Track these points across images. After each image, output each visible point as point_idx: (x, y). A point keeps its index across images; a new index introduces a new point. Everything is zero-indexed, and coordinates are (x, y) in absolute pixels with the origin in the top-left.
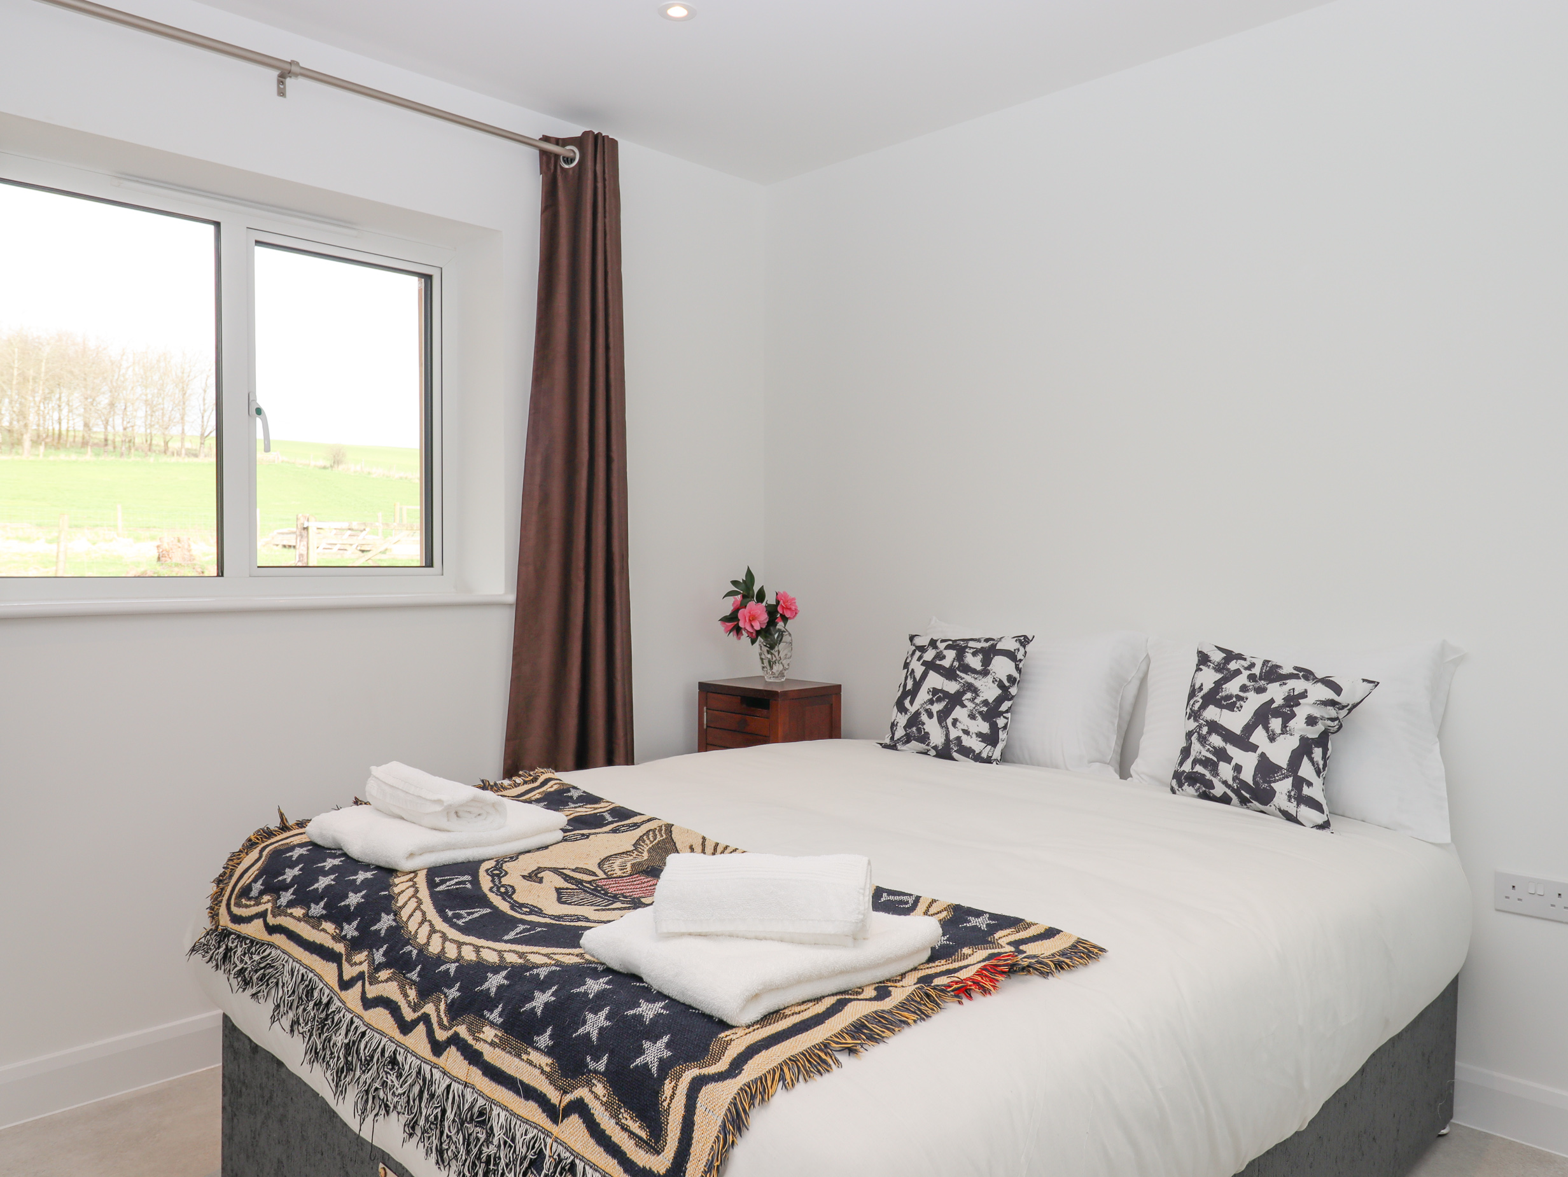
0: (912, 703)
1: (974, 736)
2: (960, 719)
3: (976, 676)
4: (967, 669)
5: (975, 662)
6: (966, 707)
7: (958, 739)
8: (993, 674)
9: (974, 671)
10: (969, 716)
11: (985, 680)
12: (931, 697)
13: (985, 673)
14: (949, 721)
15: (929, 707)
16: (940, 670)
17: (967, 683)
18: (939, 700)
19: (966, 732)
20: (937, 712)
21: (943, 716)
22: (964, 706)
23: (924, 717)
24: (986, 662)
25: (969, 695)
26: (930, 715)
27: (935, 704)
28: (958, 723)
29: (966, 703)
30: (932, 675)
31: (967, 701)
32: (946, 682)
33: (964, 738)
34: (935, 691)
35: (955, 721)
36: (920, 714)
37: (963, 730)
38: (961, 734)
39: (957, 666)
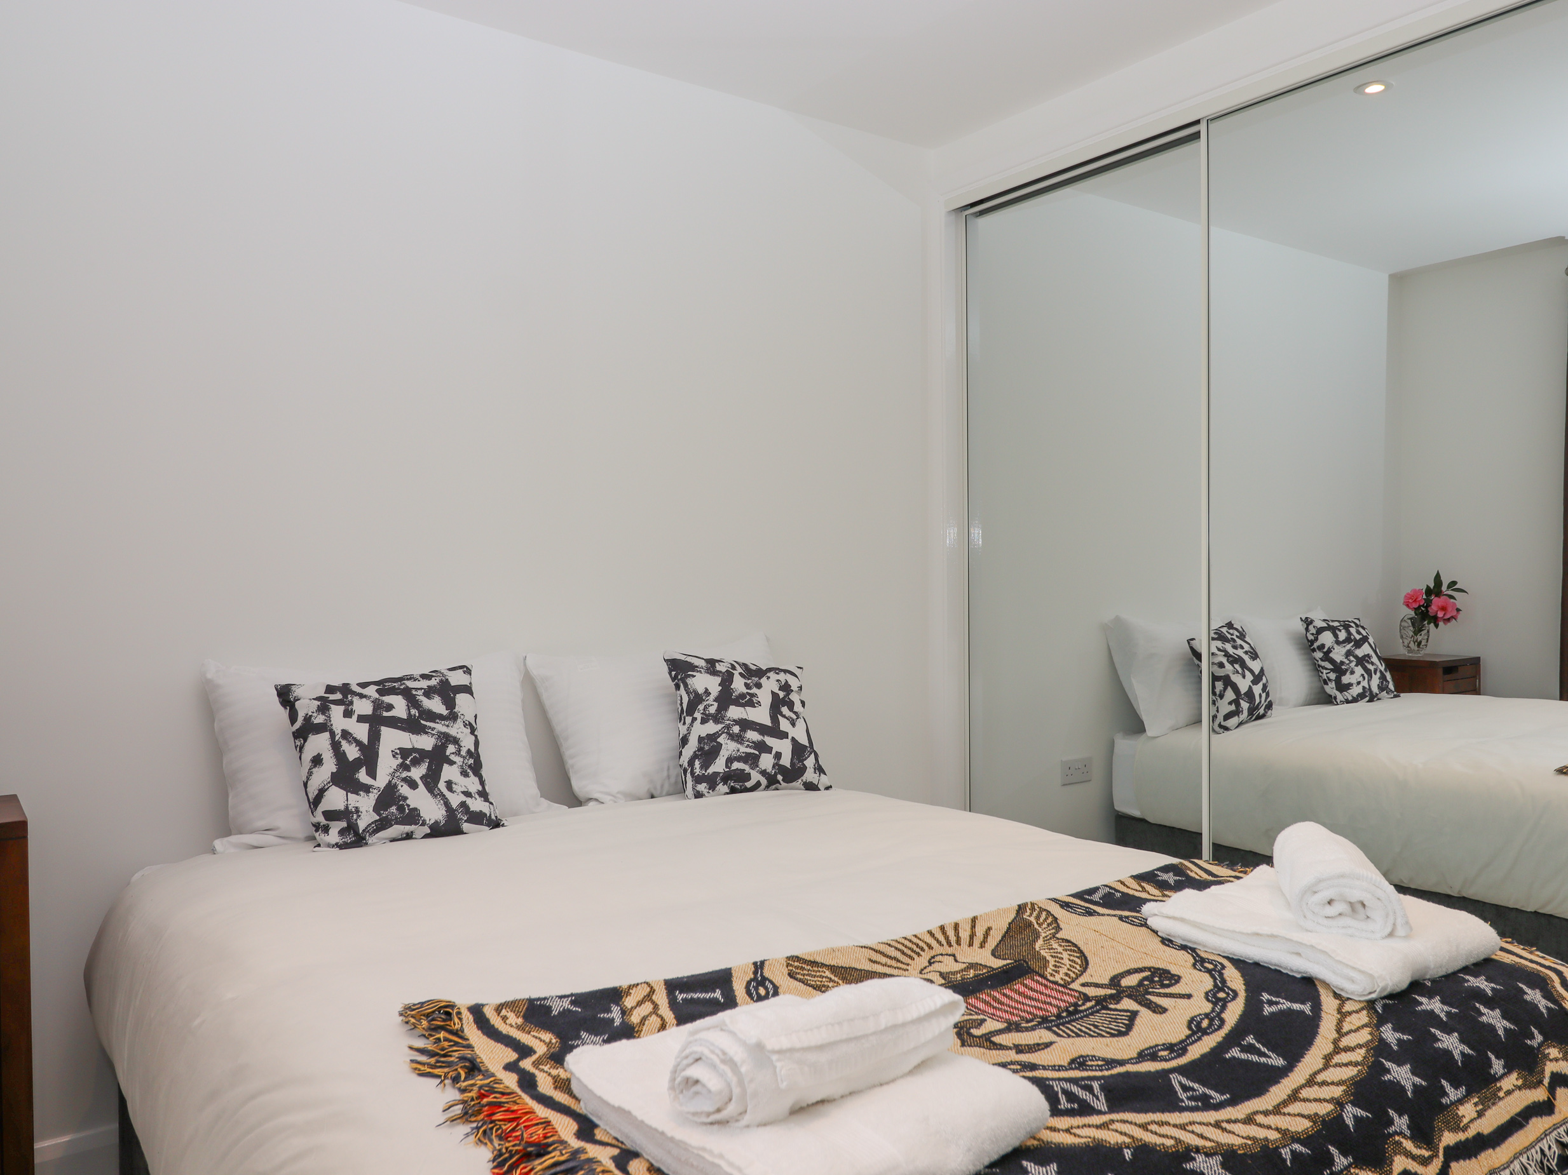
0: (372, 774)
1: (477, 796)
2: (454, 780)
3: (447, 723)
4: (433, 716)
5: (435, 705)
6: (455, 763)
7: (463, 804)
8: (462, 717)
9: (441, 717)
10: (461, 773)
11: (456, 726)
12: (400, 761)
13: (453, 717)
14: (442, 786)
15: (405, 774)
16: (394, 723)
17: (441, 733)
18: (416, 762)
19: (468, 794)
20: (421, 778)
21: (431, 781)
22: (452, 763)
23: (404, 790)
24: (450, 704)
25: (451, 749)
26: (413, 785)
27: (412, 769)
28: (454, 786)
29: (453, 757)
30: (386, 732)
31: (453, 756)
32: (414, 737)
33: (469, 801)
34: (404, 753)
35: (449, 785)
36: (395, 786)
37: (463, 792)
38: (463, 798)
39: (417, 715)
